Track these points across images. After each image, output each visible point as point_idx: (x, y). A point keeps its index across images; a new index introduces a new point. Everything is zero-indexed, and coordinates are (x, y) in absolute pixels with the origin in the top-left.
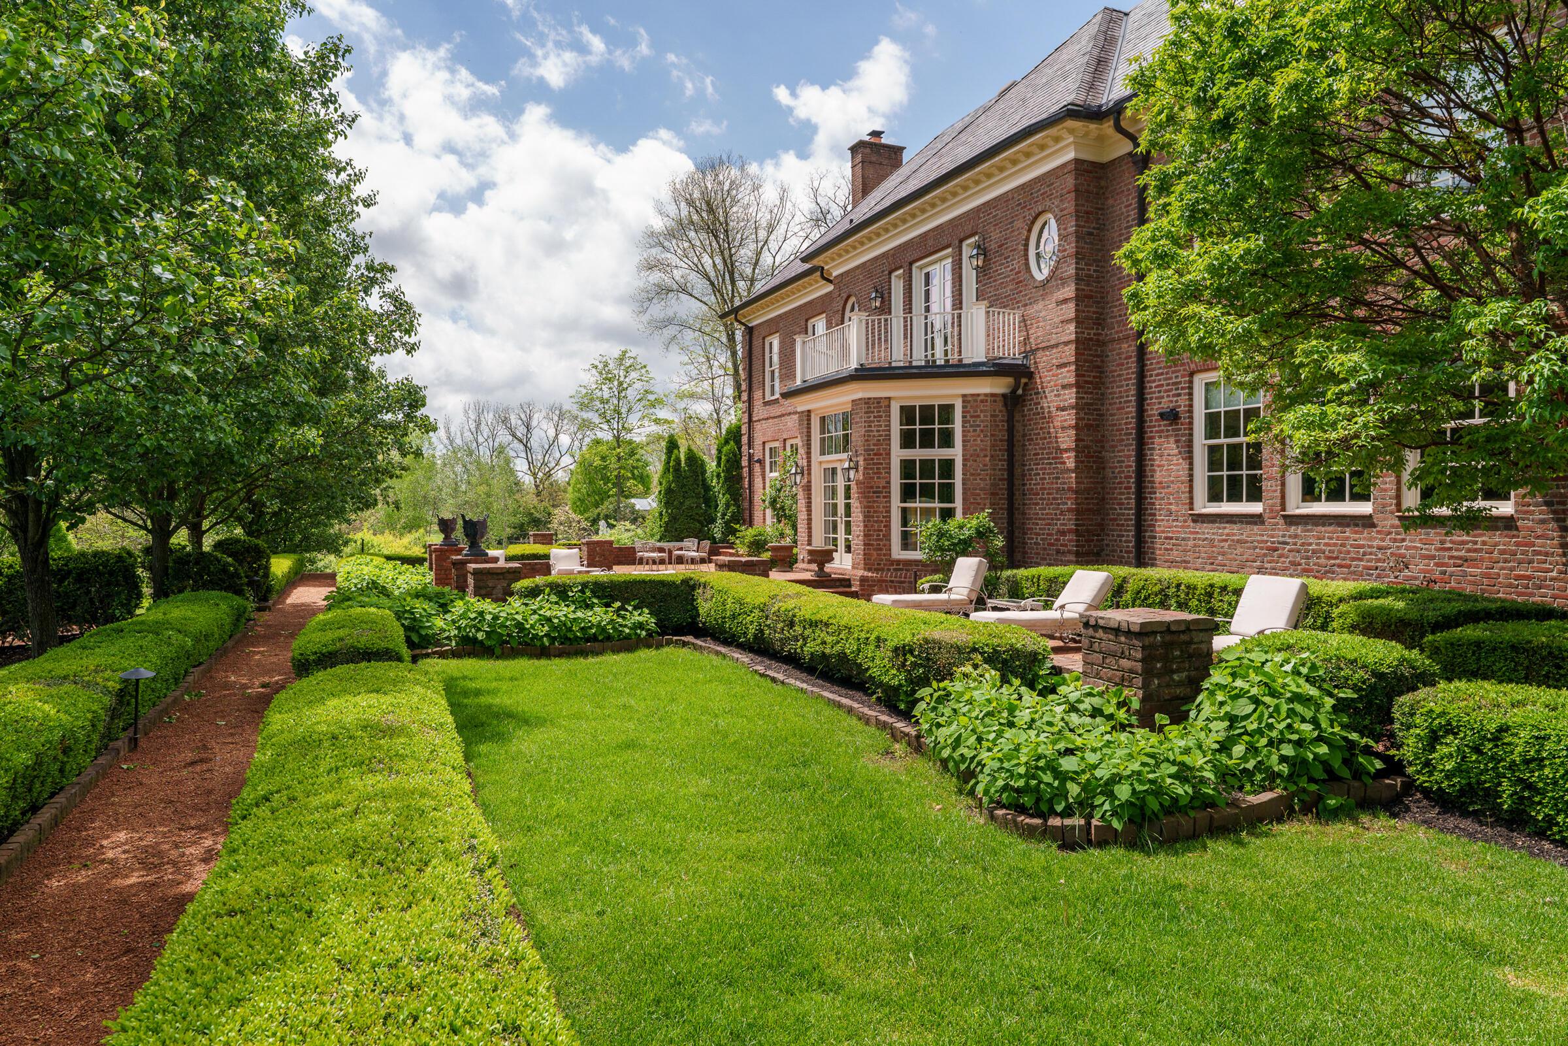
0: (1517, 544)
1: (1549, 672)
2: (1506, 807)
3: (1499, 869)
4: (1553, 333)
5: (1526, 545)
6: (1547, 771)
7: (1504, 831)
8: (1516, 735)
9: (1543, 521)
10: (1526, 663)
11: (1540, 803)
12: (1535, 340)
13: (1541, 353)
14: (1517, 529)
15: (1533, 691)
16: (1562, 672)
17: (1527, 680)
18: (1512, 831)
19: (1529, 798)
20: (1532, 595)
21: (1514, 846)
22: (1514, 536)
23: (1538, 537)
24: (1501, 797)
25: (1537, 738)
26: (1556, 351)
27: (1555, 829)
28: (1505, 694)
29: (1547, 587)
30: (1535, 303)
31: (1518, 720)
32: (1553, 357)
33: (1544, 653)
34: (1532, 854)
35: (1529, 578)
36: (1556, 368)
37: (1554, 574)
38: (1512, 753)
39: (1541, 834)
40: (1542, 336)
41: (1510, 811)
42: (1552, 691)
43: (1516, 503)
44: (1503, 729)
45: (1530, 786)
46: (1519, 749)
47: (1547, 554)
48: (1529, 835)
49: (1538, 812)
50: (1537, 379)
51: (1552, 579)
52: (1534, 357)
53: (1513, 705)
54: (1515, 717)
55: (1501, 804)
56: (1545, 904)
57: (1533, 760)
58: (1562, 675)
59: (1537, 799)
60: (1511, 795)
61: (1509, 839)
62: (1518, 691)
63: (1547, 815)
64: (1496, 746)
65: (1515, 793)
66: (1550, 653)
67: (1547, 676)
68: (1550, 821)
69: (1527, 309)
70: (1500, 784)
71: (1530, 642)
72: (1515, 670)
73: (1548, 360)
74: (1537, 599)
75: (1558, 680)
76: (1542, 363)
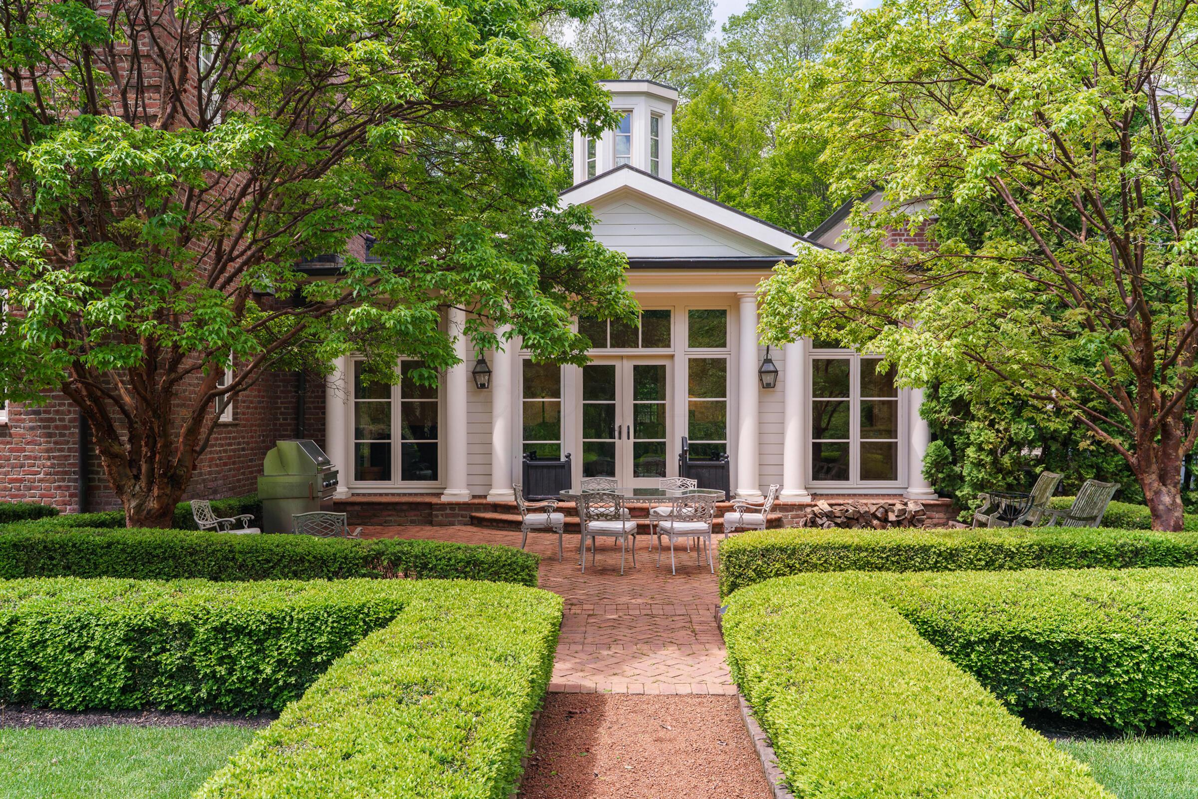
0: (11, 450)
1: (44, 564)
2: (15, 691)
3: (13, 748)
4: (49, 268)
5: (18, 451)
6: (49, 650)
7: (14, 714)
8: (24, 624)
9: (32, 428)
10: (26, 558)
11: (44, 680)
12: (35, 272)
13: (40, 283)
14: (11, 435)
15: (34, 583)
16: (54, 562)
17: (26, 574)
18: (21, 712)
19: (35, 678)
20: (24, 496)
21: (23, 725)
22: (8, 443)
23: (28, 443)
24: (11, 684)
25: (41, 623)
26: (51, 283)
27: (56, 699)
28: (13, 589)
29: (35, 488)
30: (35, 238)
31: (26, 610)
32: (50, 288)
33: (41, 548)
34: (38, 727)
35: (21, 481)
36: (52, 298)
37: (41, 476)
38: (21, 641)
39: (45, 707)
40: (41, 268)
41: (20, 694)
42: (51, 580)
43: (10, 412)
44: (13, 621)
45: (35, 667)
46: (27, 636)
47: (35, 458)
48: (35, 711)
49: (42, 688)
50: (37, 305)
51: (40, 481)
52: (35, 286)
53: (20, 598)
54: (23, 607)
55: (12, 690)
56: (52, 765)
57: (39, 642)
58: (54, 565)
59: (41, 677)
60: (20, 680)
61: (18, 720)
62: (22, 585)
63: (50, 689)
64: (8, 638)
65: (24, 676)
66: (45, 547)
67: (43, 568)
68: (52, 693)
69: (27, 242)
70: (10, 672)
71: (28, 539)
72: (17, 567)
73: (46, 290)
74: (28, 499)
75: (51, 570)
76: (41, 292)
